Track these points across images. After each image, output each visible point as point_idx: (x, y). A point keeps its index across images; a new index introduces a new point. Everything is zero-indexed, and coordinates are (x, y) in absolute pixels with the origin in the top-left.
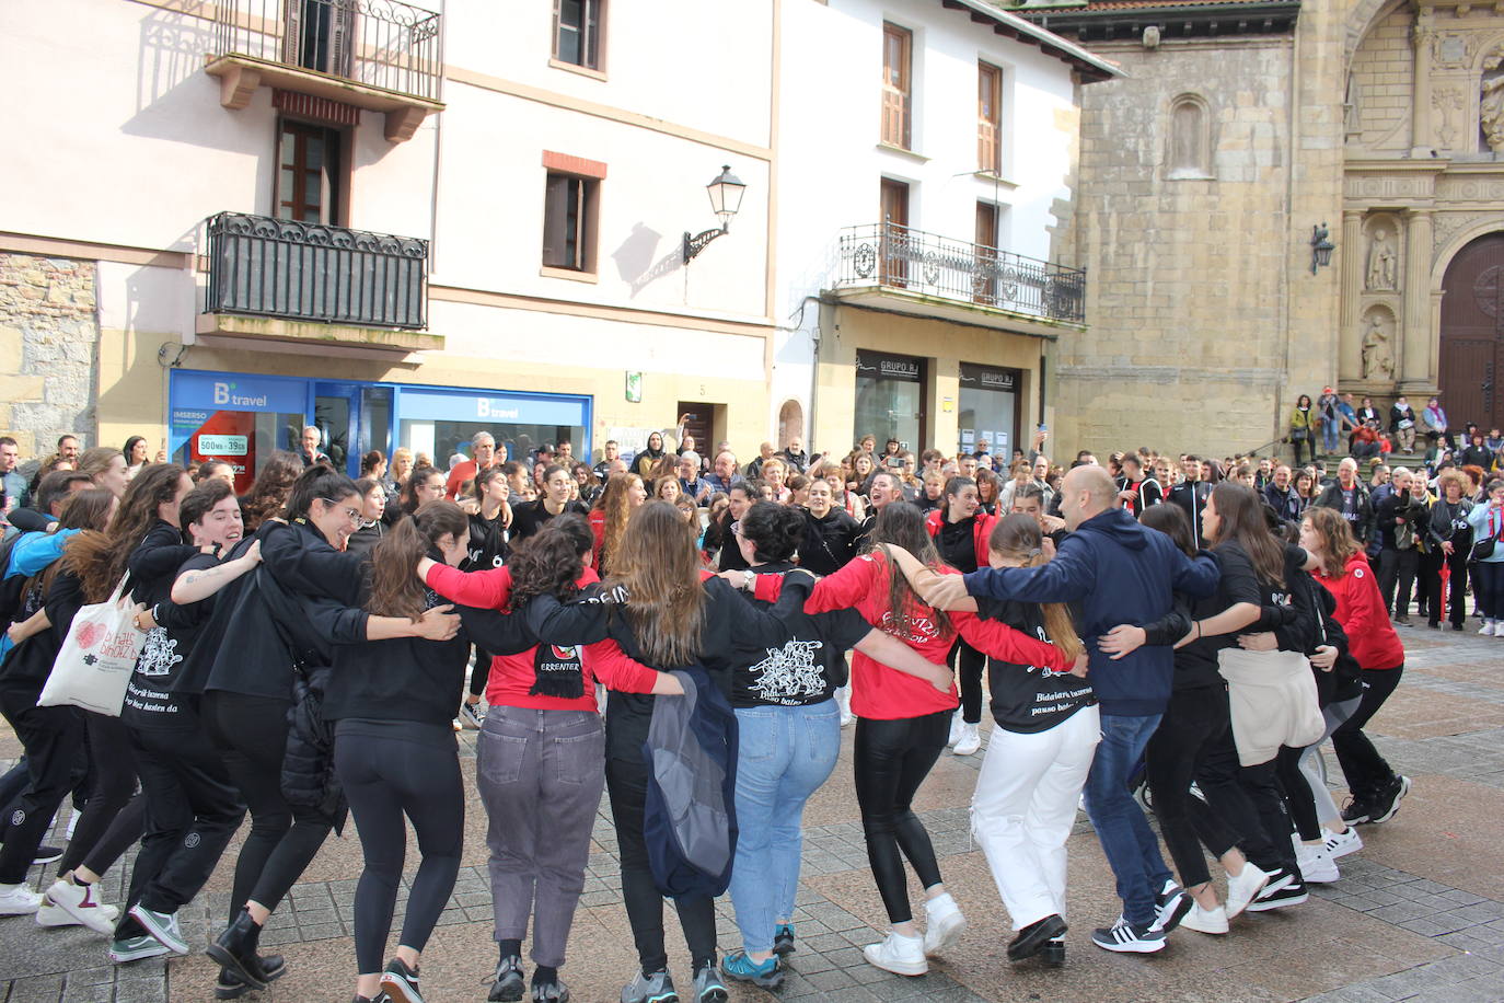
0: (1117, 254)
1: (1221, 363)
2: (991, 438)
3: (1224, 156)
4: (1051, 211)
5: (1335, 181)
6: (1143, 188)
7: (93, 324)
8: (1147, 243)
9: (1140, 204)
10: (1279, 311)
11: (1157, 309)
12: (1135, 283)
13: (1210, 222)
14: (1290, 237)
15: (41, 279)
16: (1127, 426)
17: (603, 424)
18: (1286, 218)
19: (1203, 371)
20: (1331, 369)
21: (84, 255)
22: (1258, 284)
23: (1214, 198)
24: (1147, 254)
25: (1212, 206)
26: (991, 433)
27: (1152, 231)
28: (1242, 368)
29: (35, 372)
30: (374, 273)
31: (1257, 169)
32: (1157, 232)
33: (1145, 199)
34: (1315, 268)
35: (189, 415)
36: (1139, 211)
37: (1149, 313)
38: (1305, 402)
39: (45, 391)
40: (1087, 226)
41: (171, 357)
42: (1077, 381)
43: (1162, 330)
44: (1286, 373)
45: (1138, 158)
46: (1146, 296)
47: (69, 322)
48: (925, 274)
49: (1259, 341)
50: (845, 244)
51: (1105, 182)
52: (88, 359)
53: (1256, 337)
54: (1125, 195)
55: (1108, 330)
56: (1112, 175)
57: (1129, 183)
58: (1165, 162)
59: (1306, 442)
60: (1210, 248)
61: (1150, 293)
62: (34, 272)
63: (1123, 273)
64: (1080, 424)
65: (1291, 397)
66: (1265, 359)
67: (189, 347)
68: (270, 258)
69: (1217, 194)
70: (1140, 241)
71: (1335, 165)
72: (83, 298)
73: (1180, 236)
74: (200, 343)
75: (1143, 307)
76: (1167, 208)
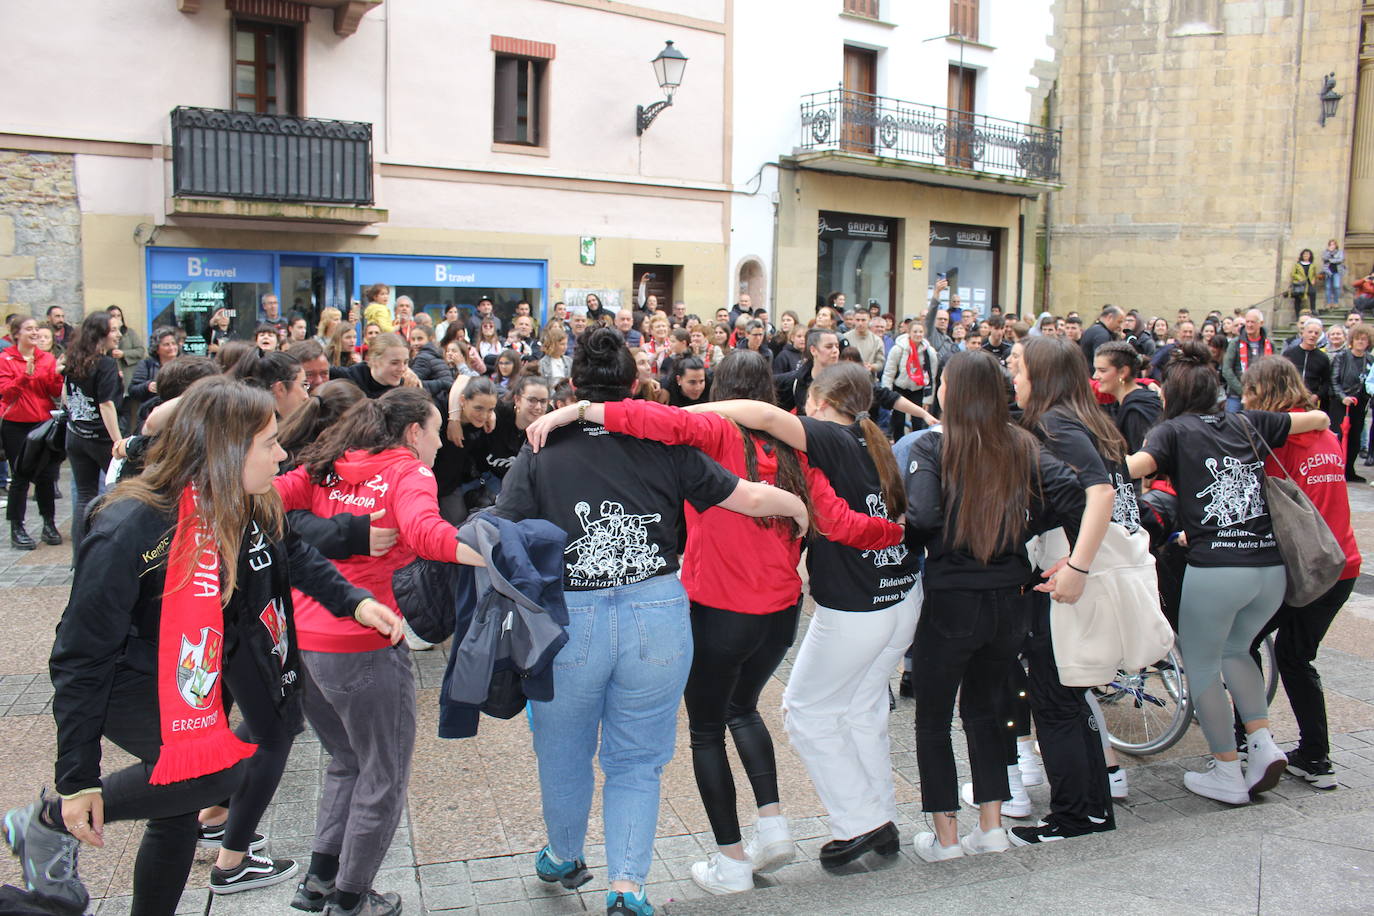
0: (1120, 114)
1: (1223, 218)
2: (968, 294)
3: (1231, 10)
4: (1032, 72)
5: (1351, 27)
6: (1147, 46)
7: (74, 210)
8: (1150, 101)
9: (1145, 62)
10: (1284, 164)
11: (1159, 167)
12: (1137, 142)
13: (1215, 79)
14: (1298, 89)
15: (27, 171)
16: (1126, 282)
17: (558, 286)
18: (1295, 71)
19: (1204, 227)
20: (1337, 222)
21: (64, 150)
22: (1263, 138)
23: (1221, 53)
24: (1150, 113)
25: (1218, 61)
26: (968, 290)
27: (1156, 89)
28: (1246, 224)
29: (27, 252)
30: (321, 155)
31: (1267, 20)
32: (1161, 90)
33: (1149, 58)
34: (1324, 121)
35: (166, 286)
36: (1143, 70)
37: (1151, 171)
38: (1307, 256)
39: (37, 268)
40: (1091, 87)
41: (146, 237)
42: (1078, 240)
43: (1164, 187)
44: (1290, 227)
45: (1143, 16)
46: (1148, 154)
47: (53, 209)
48: (883, 138)
49: (1263, 196)
50: (805, 111)
51: (1109, 42)
52: (72, 239)
53: (1258, 192)
54: (1129, 54)
55: (1111, 188)
56: (1117, 35)
57: (1133, 41)
58: (1170, 19)
59: (1306, 297)
60: (1215, 104)
61: (1152, 150)
62: (20, 166)
63: (1126, 132)
64: (1081, 281)
65: (1293, 252)
66: (1269, 214)
67: (160, 227)
68: (222, 145)
69: (1224, 48)
70: (1143, 100)
71: (1351, 11)
72: (64, 188)
73: (1184, 92)
74: (170, 223)
75: (1146, 164)
76: (1171, 65)
